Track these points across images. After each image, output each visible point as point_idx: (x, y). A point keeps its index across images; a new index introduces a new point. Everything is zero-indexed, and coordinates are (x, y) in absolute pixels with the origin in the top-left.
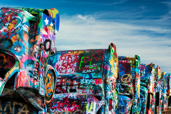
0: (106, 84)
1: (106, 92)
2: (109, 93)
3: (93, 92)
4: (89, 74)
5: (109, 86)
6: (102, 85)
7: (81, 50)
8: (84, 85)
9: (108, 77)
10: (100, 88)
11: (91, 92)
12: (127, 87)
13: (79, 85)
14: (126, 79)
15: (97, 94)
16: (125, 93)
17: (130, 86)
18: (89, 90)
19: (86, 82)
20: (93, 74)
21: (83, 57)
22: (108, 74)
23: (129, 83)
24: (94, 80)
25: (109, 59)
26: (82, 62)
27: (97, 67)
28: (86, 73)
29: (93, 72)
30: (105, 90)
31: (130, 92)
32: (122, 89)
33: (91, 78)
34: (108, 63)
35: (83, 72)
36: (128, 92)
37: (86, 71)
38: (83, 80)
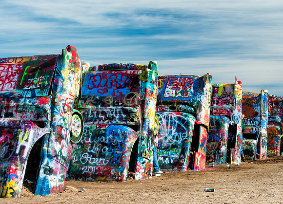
0: (54, 104)
1: (52, 116)
2: (57, 117)
3: (35, 117)
4: (32, 91)
5: (57, 107)
6: (48, 107)
7: (26, 57)
8: (24, 106)
9: (58, 95)
10: (45, 111)
11: (32, 116)
12: (131, 112)
13: (18, 106)
14: (131, 99)
15: (40, 119)
16: (128, 122)
17: (135, 110)
18: (29, 113)
19: (27, 102)
20: (36, 91)
21: (28, 67)
22: (58, 90)
23: (135, 106)
24: (37, 99)
25: (61, 69)
26: (25, 74)
27: (43, 81)
28: (28, 90)
29: (38, 88)
30: (52, 112)
31: (135, 119)
32: (124, 116)
33: (33, 96)
34: (59, 74)
35: (25, 88)
36: (132, 120)
37: (29, 87)
38: (23, 99)
